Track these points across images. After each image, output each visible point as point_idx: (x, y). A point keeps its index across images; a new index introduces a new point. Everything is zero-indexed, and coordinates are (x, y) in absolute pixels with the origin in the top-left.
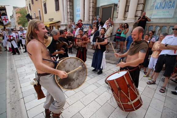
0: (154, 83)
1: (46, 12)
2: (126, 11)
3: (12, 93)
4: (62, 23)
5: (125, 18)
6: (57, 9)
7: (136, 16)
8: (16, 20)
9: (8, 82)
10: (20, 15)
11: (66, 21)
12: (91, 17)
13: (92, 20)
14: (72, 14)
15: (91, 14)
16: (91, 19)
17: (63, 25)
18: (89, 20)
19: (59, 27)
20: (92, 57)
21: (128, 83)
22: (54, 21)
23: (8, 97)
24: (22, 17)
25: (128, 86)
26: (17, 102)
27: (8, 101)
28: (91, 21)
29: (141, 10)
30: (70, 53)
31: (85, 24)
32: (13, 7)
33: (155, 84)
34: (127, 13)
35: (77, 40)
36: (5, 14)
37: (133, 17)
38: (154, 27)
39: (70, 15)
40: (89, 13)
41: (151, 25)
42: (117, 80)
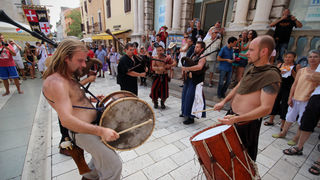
0: (298, 153)
1: (109, 16)
2: (251, 8)
3: (37, 146)
4: (134, 34)
5: (248, 21)
6: (128, 8)
7: (271, 18)
8: (65, 29)
9: (35, 127)
10: (70, 20)
11: (140, 29)
12: (184, 22)
13: (186, 27)
14: (151, 16)
15: (184, 16)
16: (184, 24)
17: (135, 37)
18: (181, 27)
19: (129, 39)
20: (180, 94)
21: (230, 150)
22: (122, 29)
23: (29, 151)
24: (74, 24)
25: (232, 155)
26: (41, 162)
27: (28, 158)
28: (183, 29)
29: (284, 6)
30: (142, 85)
31: (172, 35)
32: (62, 8)
33: (301, 154)
34: (253, 12)
35: (153, 62)
36: (45, 20)
37: (266, 19)
38: (310, 38)
39: (148, 19)
40: (181, 15)
41: (303, 35)
42: (209, 141)
